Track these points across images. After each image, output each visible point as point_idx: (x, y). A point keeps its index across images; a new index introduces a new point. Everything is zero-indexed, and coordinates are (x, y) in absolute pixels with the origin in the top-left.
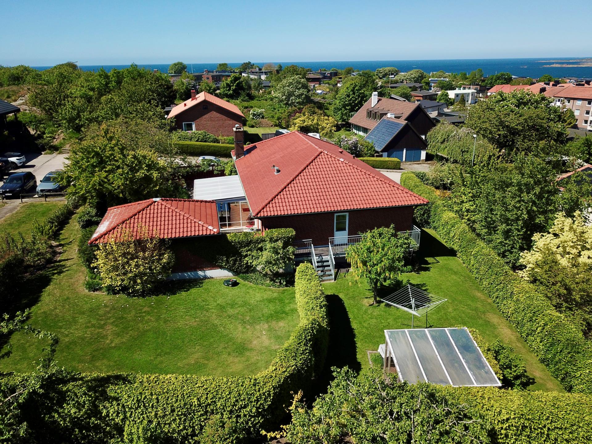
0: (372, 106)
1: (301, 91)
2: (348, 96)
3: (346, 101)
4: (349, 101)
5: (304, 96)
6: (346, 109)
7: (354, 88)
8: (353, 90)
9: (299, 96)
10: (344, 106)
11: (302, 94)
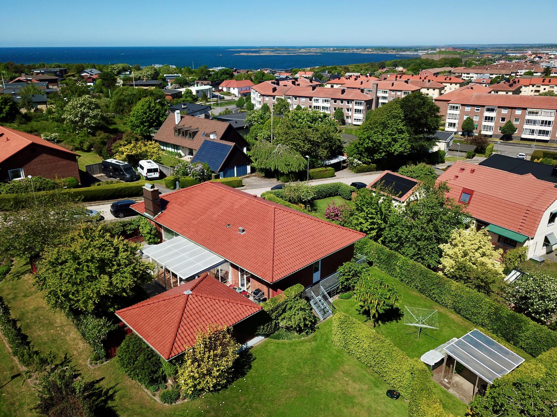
0: (177, 123)
1: (95, 112)
2: (145, 113)
3: (144, 118)
4: (147, 118)
5: (99, 117)
6: (145, 126)
7: (150, 105)
8: (149, 107)
9: (95, 117)
10: (142, 123)
11: (98, 115)
